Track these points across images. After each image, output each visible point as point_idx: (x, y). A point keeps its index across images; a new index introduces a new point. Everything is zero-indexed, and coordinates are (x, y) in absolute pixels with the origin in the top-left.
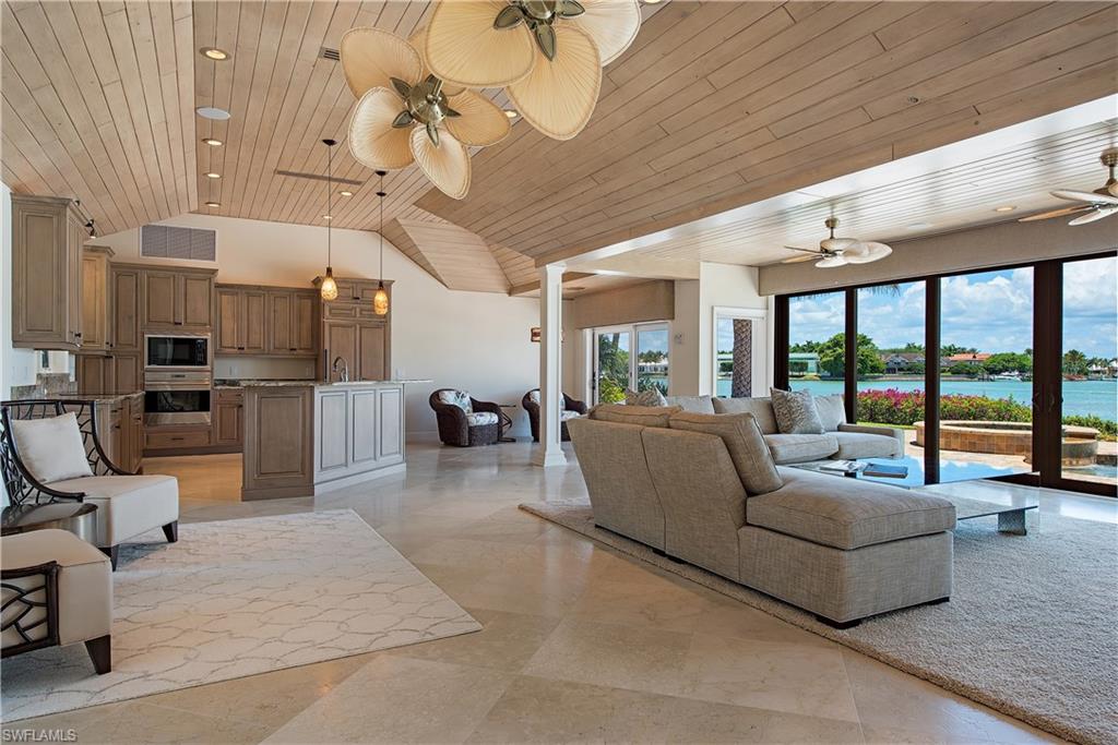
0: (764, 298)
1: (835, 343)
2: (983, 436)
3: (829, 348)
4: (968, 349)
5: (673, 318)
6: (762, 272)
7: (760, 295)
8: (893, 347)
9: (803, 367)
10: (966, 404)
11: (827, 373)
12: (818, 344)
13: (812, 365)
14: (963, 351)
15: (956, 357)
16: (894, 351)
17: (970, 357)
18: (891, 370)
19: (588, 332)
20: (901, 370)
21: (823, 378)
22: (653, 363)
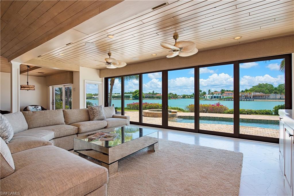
0: (101, 78)
1: (136, 92)
2: (156, 113)
3: (134, 93)
4: (159, 93)
5: (73, 83)
6: (101, 71)
7: (100, 77)
8: (146, 93)
9: (129, 97)
10: (155, 105)
11: (134, 98)
12: (132, 92)
13: (131, 97)
14: (158, 94)
15: (157, 95)
16: (146, 94)
17: (159, 95)
18: (146, 98)
19: (51, 87)
20: (148, 97)
21: (133, 99)
22: (96, 96)
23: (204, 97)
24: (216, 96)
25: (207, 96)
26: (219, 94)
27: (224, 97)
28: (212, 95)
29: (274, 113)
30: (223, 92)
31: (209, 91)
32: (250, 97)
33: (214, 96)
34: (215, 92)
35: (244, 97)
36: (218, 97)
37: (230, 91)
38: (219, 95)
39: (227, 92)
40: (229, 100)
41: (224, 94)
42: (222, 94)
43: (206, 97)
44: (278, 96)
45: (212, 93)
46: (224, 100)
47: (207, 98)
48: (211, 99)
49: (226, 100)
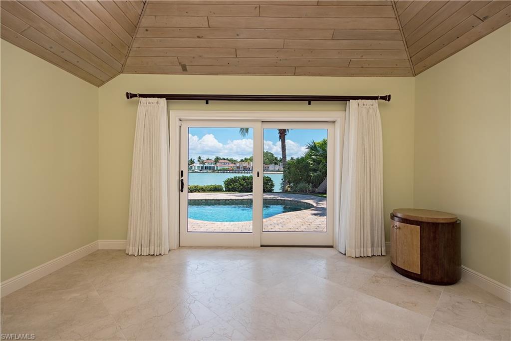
23: (191, 167)
24: (208, 166)
25: (195, 167)
26: (211, 163)
27: (219, 168)
28: (202, 165)
29: (224, 189)
30: (217, 160)
31: (200, 158)
32: (249, 169)
33: (204, 166)
34: (208, 159)
35: (243, 169)
36: (210, 168)
37: (227, 159)
38: (212, 166)
39: (223, 161)
40: (224, 172)
41: (218, 164)
42: (215, 163)
43: (193, 168)
44: (277, 167)
45: (203, 161)
46: (218, 172)
47: (195, 169)
48: (201, 171)
49: (221, 172)
